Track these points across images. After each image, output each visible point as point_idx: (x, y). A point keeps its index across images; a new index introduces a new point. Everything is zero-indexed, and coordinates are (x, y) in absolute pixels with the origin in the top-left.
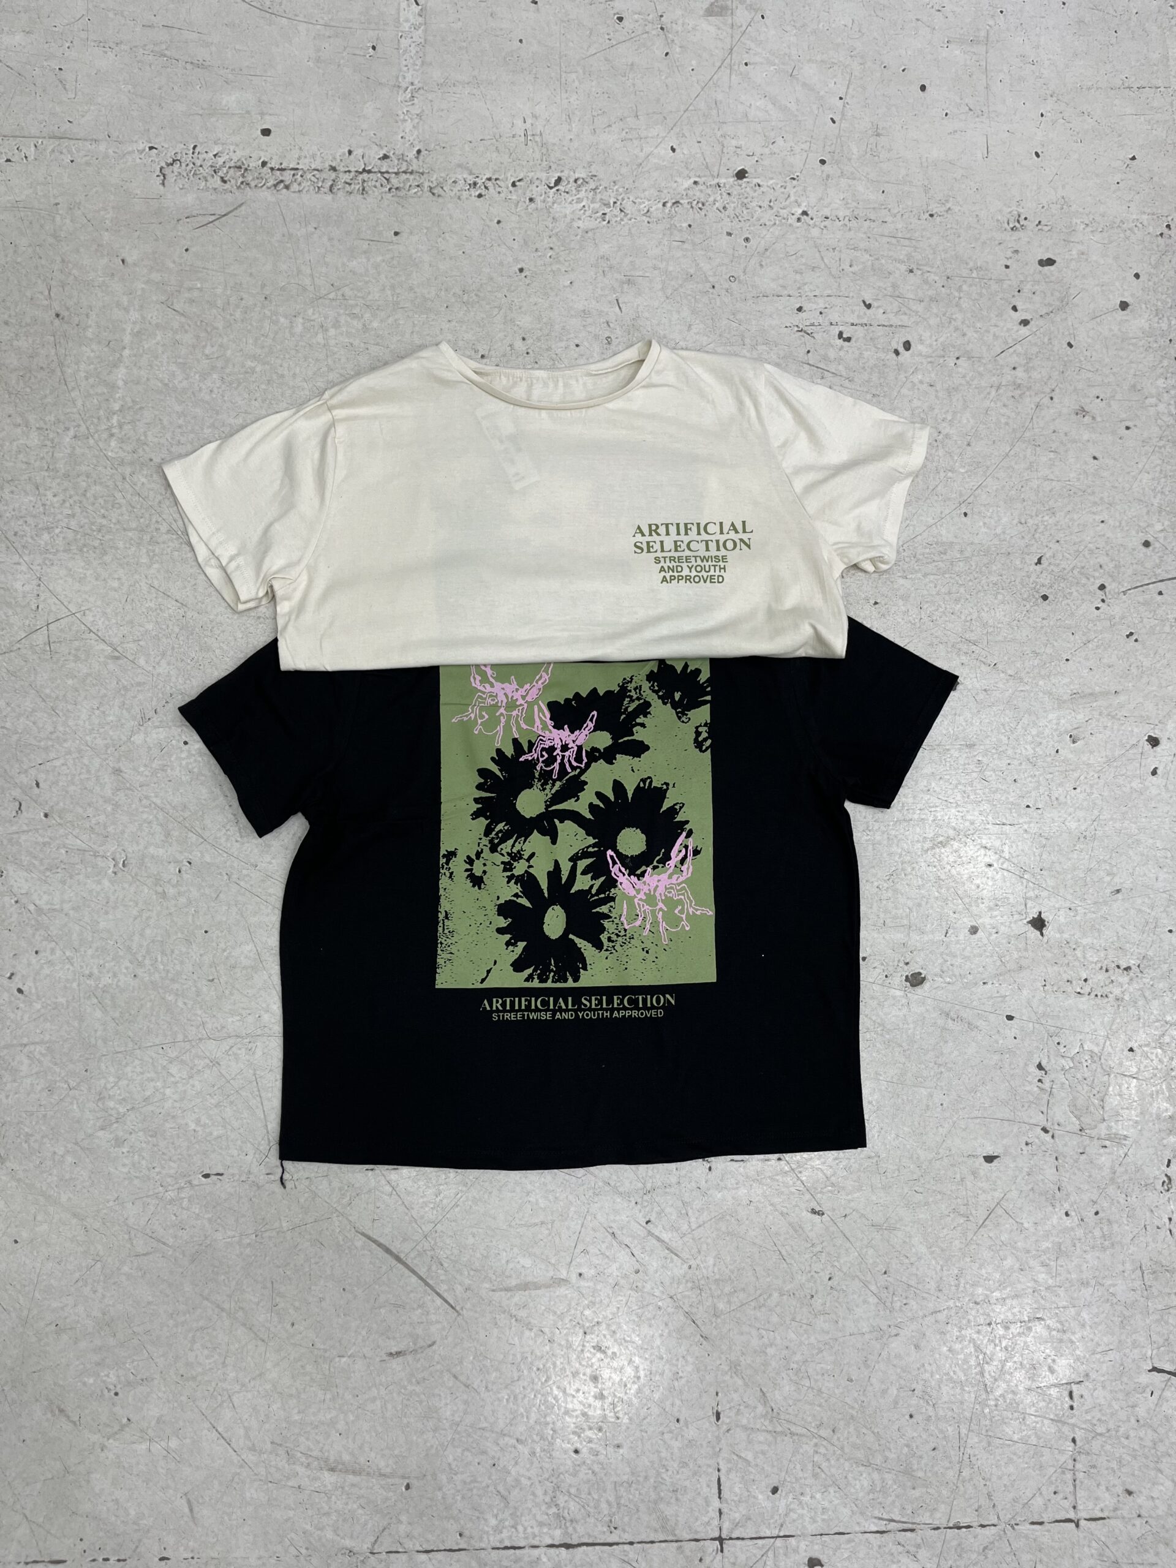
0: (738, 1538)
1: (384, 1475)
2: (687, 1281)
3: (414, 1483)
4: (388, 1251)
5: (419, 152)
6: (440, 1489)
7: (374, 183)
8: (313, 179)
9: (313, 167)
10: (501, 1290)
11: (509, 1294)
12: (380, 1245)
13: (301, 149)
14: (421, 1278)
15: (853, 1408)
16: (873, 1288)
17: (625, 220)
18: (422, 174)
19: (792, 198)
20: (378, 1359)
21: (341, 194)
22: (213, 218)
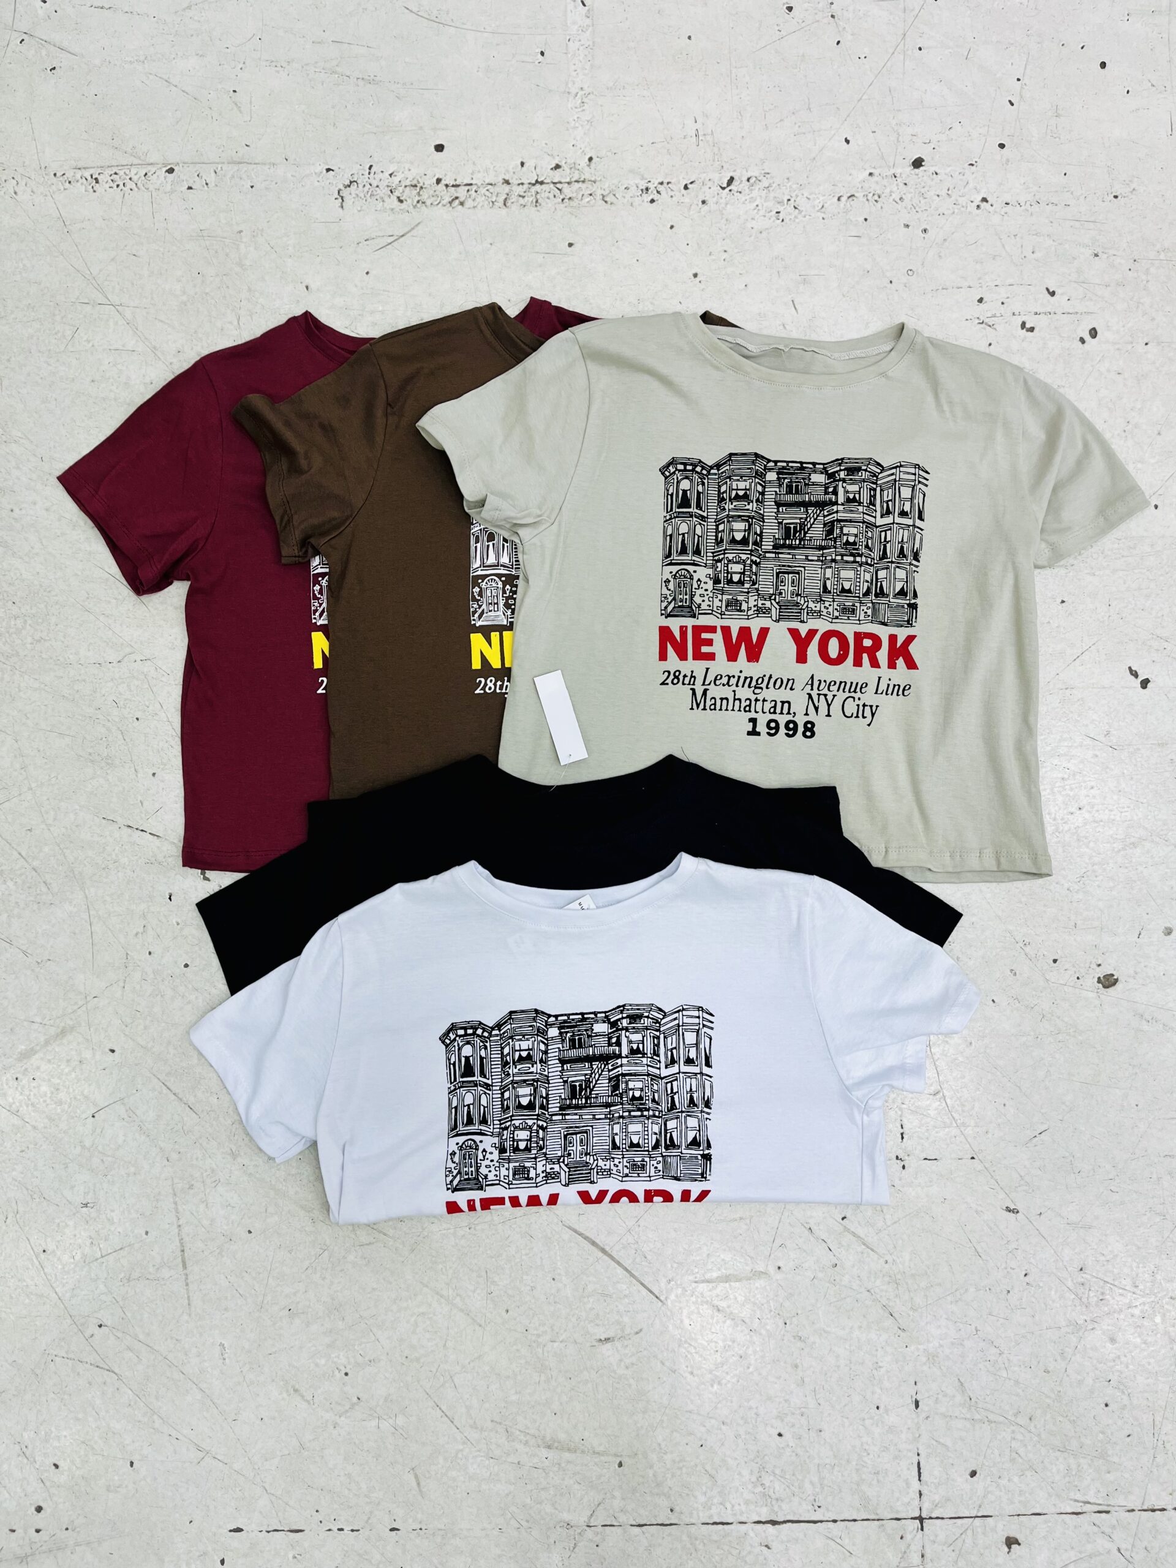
0: (937, 1518)
1: (598, 1453)
2: (884, 1276)
3: (625, 1460)
4: (594, 1243)
5: (590, 159)
6: (651, 1467)
7: (547, 194)
8: (487, 193)
9: (487, 181)
10: (703, 1282)
11: (711, 1285)
12: (586, 1238)
13: (474, 163)
14: (626, 1270)
15: (1048, 1397)
16: (1070, 1284)
17: (800, 217)
18: (595, 182)
19: (971, 185)
20: (588, 1344)
21: (514, 208)
22: (392, 239)
